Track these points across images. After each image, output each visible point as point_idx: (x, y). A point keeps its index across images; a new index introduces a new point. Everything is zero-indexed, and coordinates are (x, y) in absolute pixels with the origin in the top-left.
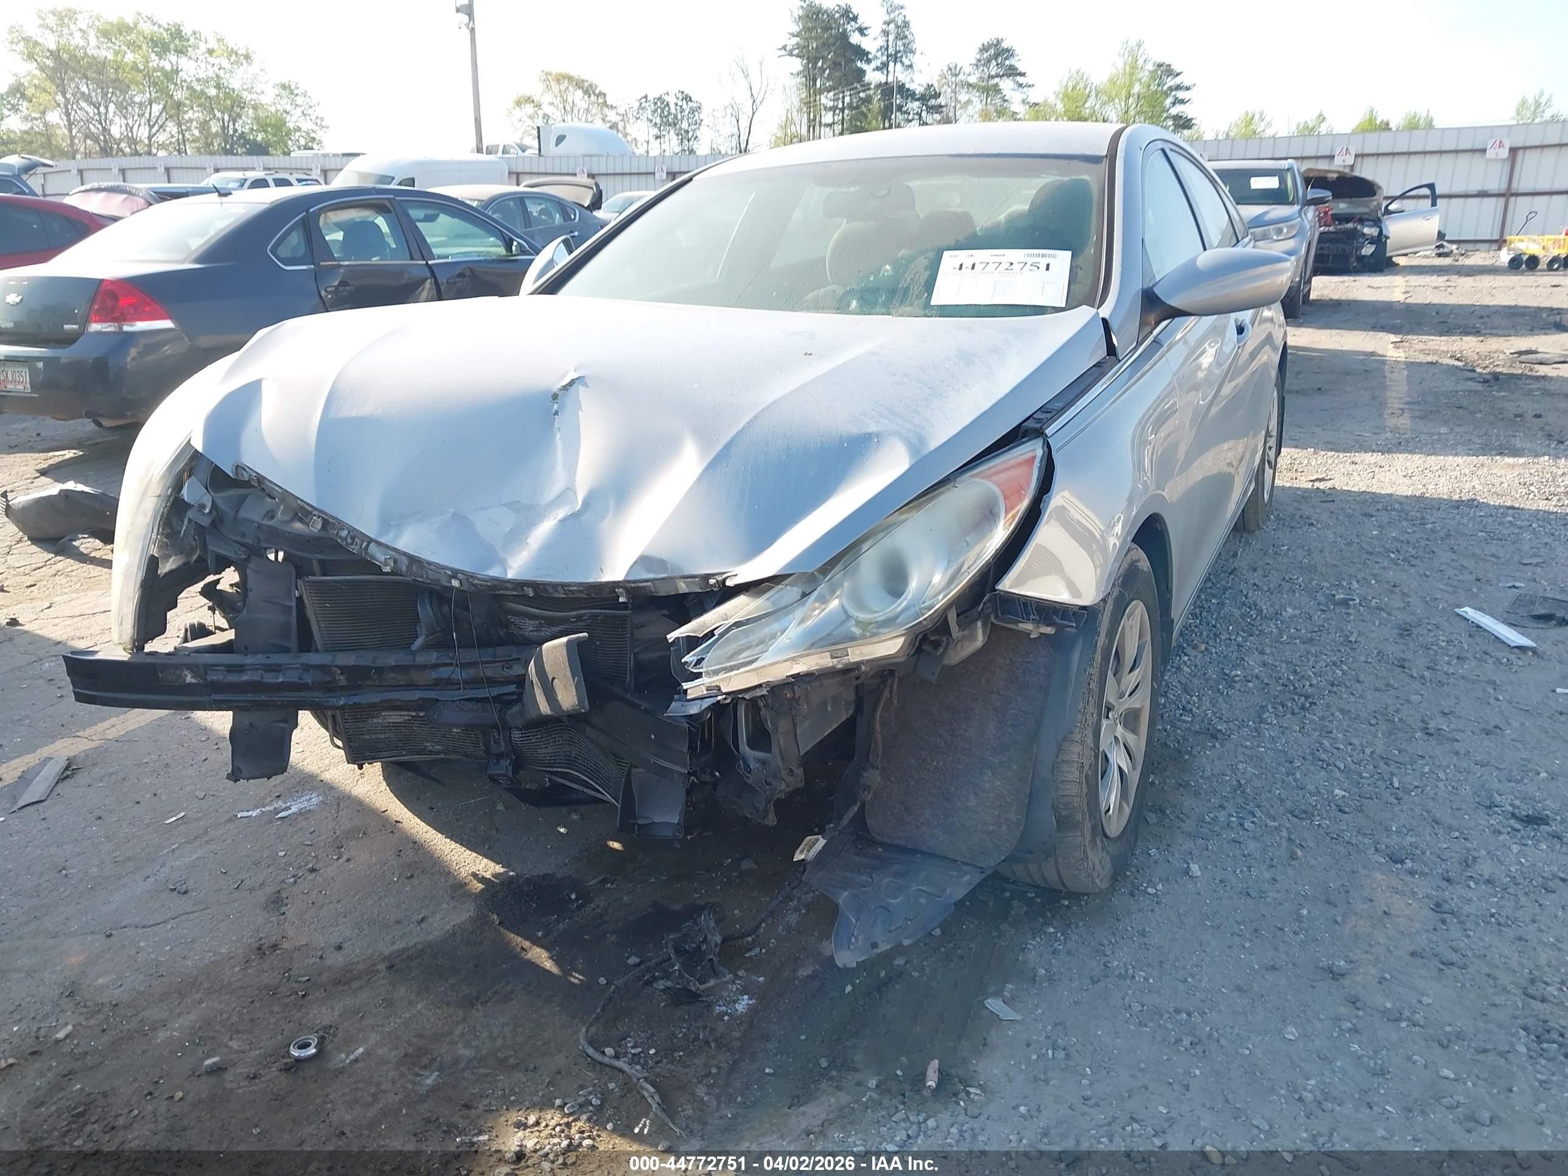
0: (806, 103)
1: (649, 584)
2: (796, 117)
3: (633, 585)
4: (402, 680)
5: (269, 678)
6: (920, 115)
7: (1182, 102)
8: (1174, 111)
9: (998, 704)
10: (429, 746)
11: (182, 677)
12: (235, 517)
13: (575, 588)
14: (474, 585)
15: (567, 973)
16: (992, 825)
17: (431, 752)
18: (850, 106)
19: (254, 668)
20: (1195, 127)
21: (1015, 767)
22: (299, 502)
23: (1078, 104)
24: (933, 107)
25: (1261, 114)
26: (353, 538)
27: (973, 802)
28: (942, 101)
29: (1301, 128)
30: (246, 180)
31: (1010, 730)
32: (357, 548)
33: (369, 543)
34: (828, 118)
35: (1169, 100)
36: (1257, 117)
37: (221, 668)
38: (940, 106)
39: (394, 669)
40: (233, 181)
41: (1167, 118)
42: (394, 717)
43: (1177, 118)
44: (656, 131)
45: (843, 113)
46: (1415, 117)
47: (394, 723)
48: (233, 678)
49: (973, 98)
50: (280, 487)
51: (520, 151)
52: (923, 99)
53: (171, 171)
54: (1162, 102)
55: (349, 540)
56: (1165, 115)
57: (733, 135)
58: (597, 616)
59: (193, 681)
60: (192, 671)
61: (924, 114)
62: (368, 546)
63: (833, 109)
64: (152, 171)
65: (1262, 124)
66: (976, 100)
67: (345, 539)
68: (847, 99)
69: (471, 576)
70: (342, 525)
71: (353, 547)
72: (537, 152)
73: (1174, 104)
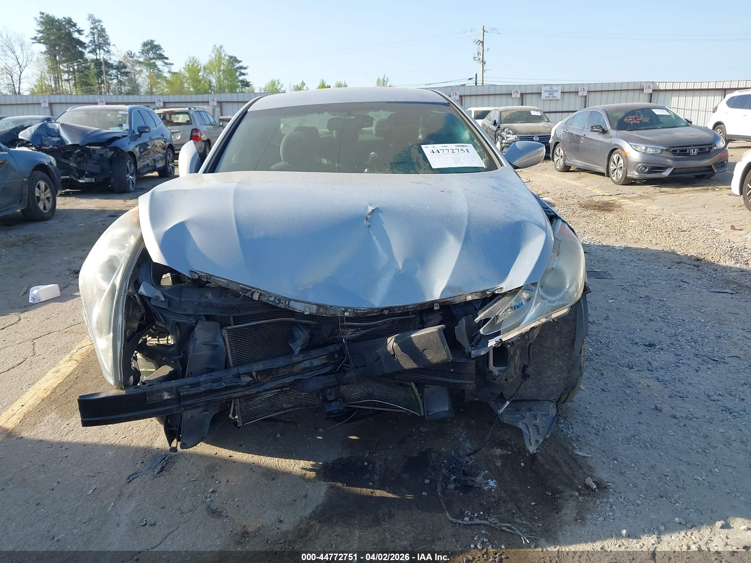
0: (52, 69)
1: (452, 299)
2: (48, 76)
3: (443, 301)
4: (287, 371)
5: (215, 386)
6: (117, 76)
7: (244, 74)
8: (241, 78)
9: (558, 330)
10: (285, 406)
11: (161, 397)
12: (180, 301)
13: (411, 307)
14: (356, 313)
15: (403, 496)
16: (557, 381)
17: (285, 409)
18: (78, 70)
19: (206, 382)
20: (251, 86)
21: (567, 354)
22: (240, 286)
23: (195, 73)
24: (123, 73)
25: (278, 81)
26: (279, 300)
27: (550, 373)
28: (127, 70)
29: (296, 88)
31: (564, 340)
32: (283, 305)
33: (289, 302)
34: (65, 76)
35: (238, 74)
36: (276, 82)
37: (187, 386)
38: (127, 73)
39: (284, 367)
41: (238, 81)
42: (268, 395)
43: (242, 81)
45: (74, 74)
46: (340, 84)
47: (267, 398)
48: (194, 391)
49: (143, 69)
50: (225, 279)
52: (117, 68)
54: (235, 74)
55: (277, 302)
56: (237, 80)
58: (395, 321)
59: (169, 397)
60: (168, 391)
61: (119, 76)
62: (289, 303)
63: (68, 72)
65: (279, 85)
66: (144, 70)
67: (274, 301)
68: (76, 67)
69: (356, 309)
70: (270, 294)
71: (280, 305)
73: (240, 75)
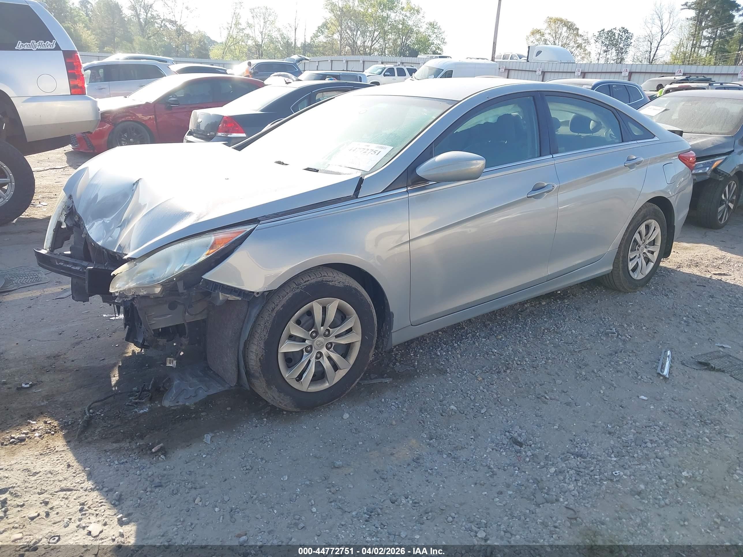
0: (693, 35)
2: (685, 42)
15: (115, 386)
18: (720, 37)
30: (385, 68)
34: (705, 43)
40: (380, 69)
44: (605, 48)
51: (518, 58)
53: (365, 62)
57: (647, 51)
63: (709, 38)
64: (358, 62)
68: (719, 33)
72: (526, 59)
